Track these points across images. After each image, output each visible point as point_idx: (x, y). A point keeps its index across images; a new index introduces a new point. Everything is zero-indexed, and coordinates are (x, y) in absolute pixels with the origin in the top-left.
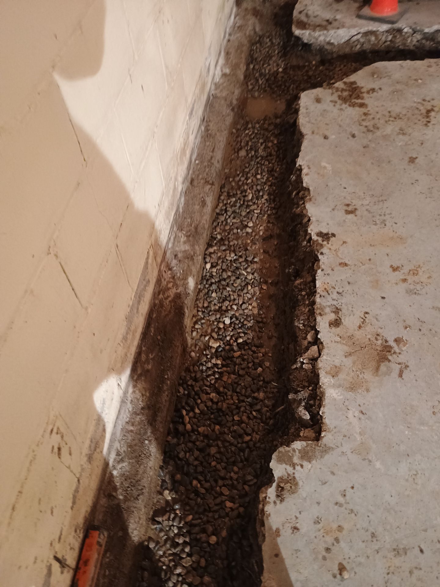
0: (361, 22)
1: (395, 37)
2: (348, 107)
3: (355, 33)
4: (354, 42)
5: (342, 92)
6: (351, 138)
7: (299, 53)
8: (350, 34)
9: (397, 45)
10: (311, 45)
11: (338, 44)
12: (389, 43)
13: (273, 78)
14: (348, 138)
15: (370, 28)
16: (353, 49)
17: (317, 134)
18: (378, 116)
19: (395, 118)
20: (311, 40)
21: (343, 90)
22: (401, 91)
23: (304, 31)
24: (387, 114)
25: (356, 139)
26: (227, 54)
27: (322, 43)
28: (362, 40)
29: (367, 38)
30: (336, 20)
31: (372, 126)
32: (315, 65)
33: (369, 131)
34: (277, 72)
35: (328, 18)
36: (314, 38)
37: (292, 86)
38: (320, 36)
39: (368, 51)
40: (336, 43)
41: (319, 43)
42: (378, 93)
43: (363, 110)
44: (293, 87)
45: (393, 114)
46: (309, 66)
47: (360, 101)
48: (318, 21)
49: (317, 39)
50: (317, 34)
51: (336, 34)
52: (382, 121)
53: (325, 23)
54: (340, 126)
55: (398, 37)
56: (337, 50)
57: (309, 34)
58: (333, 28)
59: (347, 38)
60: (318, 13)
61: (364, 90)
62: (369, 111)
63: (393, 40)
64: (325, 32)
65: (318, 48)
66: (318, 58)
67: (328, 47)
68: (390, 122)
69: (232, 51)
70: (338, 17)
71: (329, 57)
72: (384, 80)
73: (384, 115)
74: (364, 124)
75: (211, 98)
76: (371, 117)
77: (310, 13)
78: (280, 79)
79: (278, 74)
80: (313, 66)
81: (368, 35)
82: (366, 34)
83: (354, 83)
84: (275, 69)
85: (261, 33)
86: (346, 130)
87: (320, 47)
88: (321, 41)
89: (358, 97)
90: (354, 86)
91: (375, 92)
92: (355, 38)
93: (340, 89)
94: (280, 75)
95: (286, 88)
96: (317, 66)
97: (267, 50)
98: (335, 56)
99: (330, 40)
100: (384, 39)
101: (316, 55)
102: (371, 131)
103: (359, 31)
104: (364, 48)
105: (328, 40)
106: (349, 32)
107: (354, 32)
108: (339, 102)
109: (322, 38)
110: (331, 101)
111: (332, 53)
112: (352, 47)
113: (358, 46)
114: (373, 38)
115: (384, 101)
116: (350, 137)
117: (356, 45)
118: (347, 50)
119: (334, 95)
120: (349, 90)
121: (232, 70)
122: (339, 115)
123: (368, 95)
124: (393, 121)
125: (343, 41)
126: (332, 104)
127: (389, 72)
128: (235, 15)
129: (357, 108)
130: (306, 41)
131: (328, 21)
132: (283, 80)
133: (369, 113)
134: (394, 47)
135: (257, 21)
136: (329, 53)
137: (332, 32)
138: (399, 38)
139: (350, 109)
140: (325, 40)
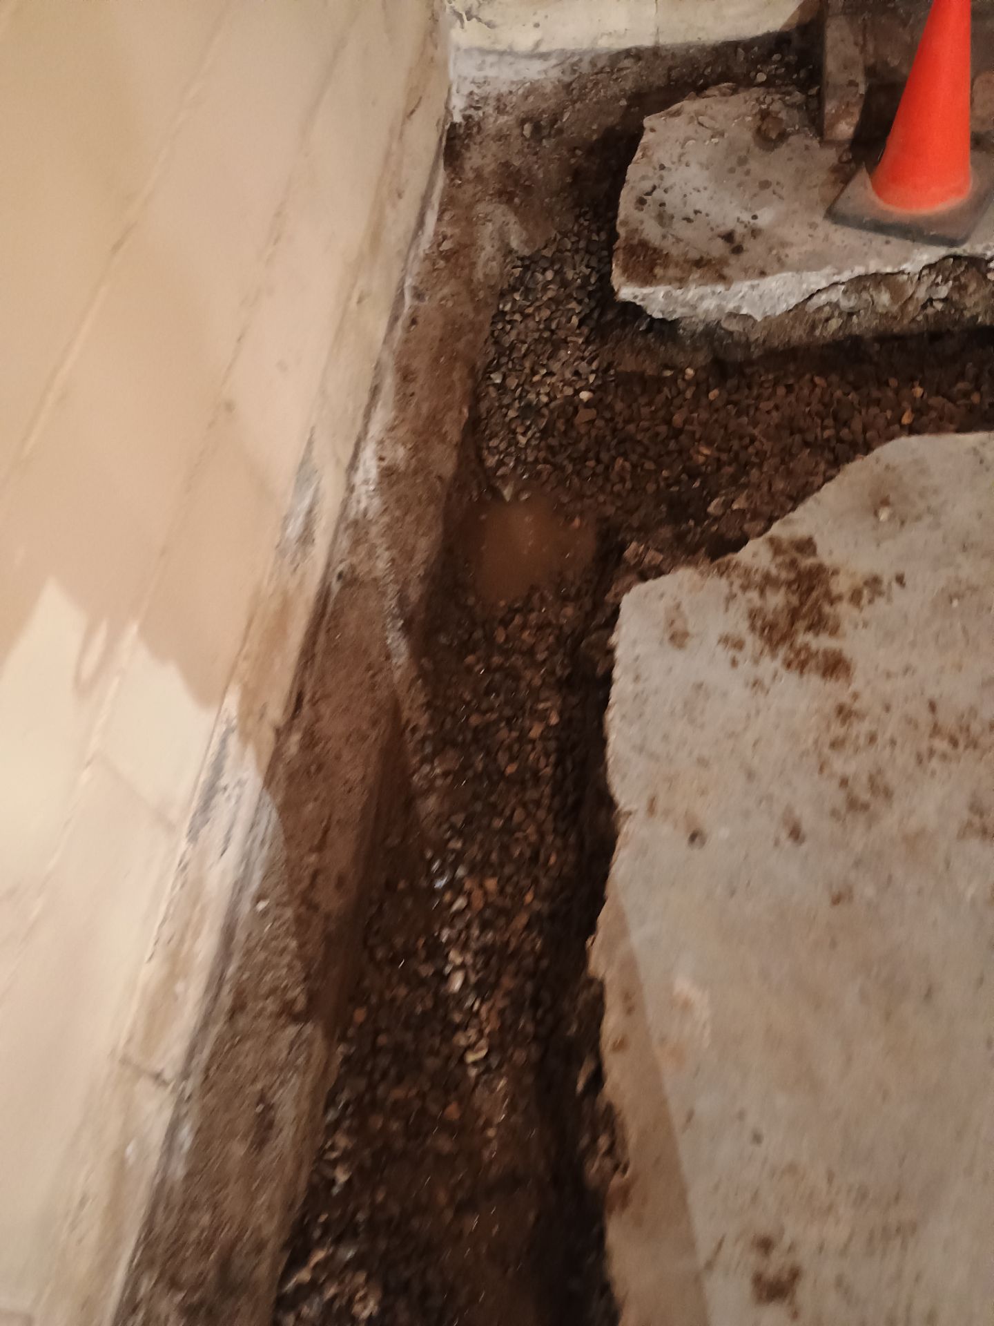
0: (843, 237)
1: (961, 288)
2: (782, 671)
3: (824, 284)
4: (820, 309)
5: (762, 593)
6: (787, 843)
7: (640, 341)
8: (804, 286)
9: (967, 314)
10: (675, 322)
11: (766, 318)
12: (939, 306)
13: (561, 425)
14: (777, 843)
15: (874, 266)
16: (817, 332)
17: (667, 813)
18: (893, 726)
19: (954, 743)
20: (674, 311)
21: (768, 582)
22: (974, 589)
23: (647, 290)
24: (925, 718)
25: (805, 847)
26: (406, 376)
27: (714, 316)
28: (846, 304)
29: (865, 295)
30: (755, 233)
31: (864, 779)
32: (696, 382)
33: (854, 805)
34: (572, 404)
35: (730, 225)
36: (685, 304)
37: (620, 461)
38: (702, 298)
39: (869, 336)
40: (759, 318)
41: (702, 317)
42: (889, 600)
43: (835, 690)
44: (623, 468)
45: (948, 720)
46: (674, 379)
47: (822, 643)
48: (696, 239)
49: (694, 307)
50: (692, 292)
51: (755, 293)
52: (905, 758)
53: (718, 248)
54: (750, 775)
55: (972, 287)
56: (765, 333)
57: (667, 295)
58: (746, 272)
59: (793, 302)
60: (700, 201)
61: (841, 585)
62: (855, 696)
63: (956, 297)
64: (720, 288)
65: (701, 328)
66: (702, 358)
67: (733, 326)
68: (935, 763)
69: (420, 364)
70: (766, 218)
71: (739, 356)
72: (917, 534)
73: (911, 722)
74: (840, 764)
75: (336, 586)
76: (862, 728)
77: (672, 200)
78: (583, 430)
79: (576, 411)
80: (688, 384)
81: (865, 288)
82: (859, 284)
83: (806, 546)
84: (569, 391)
85: (526, 252)
86: (770, 798)
87: (707, 325)
88: (707, 312)
89: (818, 624)
90: (807, 562)
91: (881, 594)
92: (823, 298)
93: (757, 578)
94: (584, 415)
95: (600, 468)
96: (701, 386)
97: (546, 313)
98: (756, 353)
99: (739, 308)
100: (922, 294)
101: (696, 349)
102: (865, 807)
103: (836, 279)
104: (856, 331)
105: (730, 306)
106: (801, 283)
107: (816, 280)
108: (753, 643)
109: (710, 304)
110: (725, 640)
111: (748, 345)
112: (813, 327)
113: (834, 324)
114: (884, 298)
115: (913, 644)
116: (784, 835)
117: (827, 320)
118: (798, 334)
119: (733, 607)
120: (789, 584)
121: (415, 449)
122: (748, 717)
123: (855, 612)
124: (944, 757)
125: (783, 307)
126: (724, 655)
127: (936, 491)
128: (441, 204)
129: (814, 680)
130: (657, 315)
131: (729, 237)
132: (594, 433)
133: (857, 706)
134: (956, 322)
135: (512, 218)
136: (737, 344)
137: (742, 286)
138: (975, 292)
139: (790, 680)
140: (720, 308)
